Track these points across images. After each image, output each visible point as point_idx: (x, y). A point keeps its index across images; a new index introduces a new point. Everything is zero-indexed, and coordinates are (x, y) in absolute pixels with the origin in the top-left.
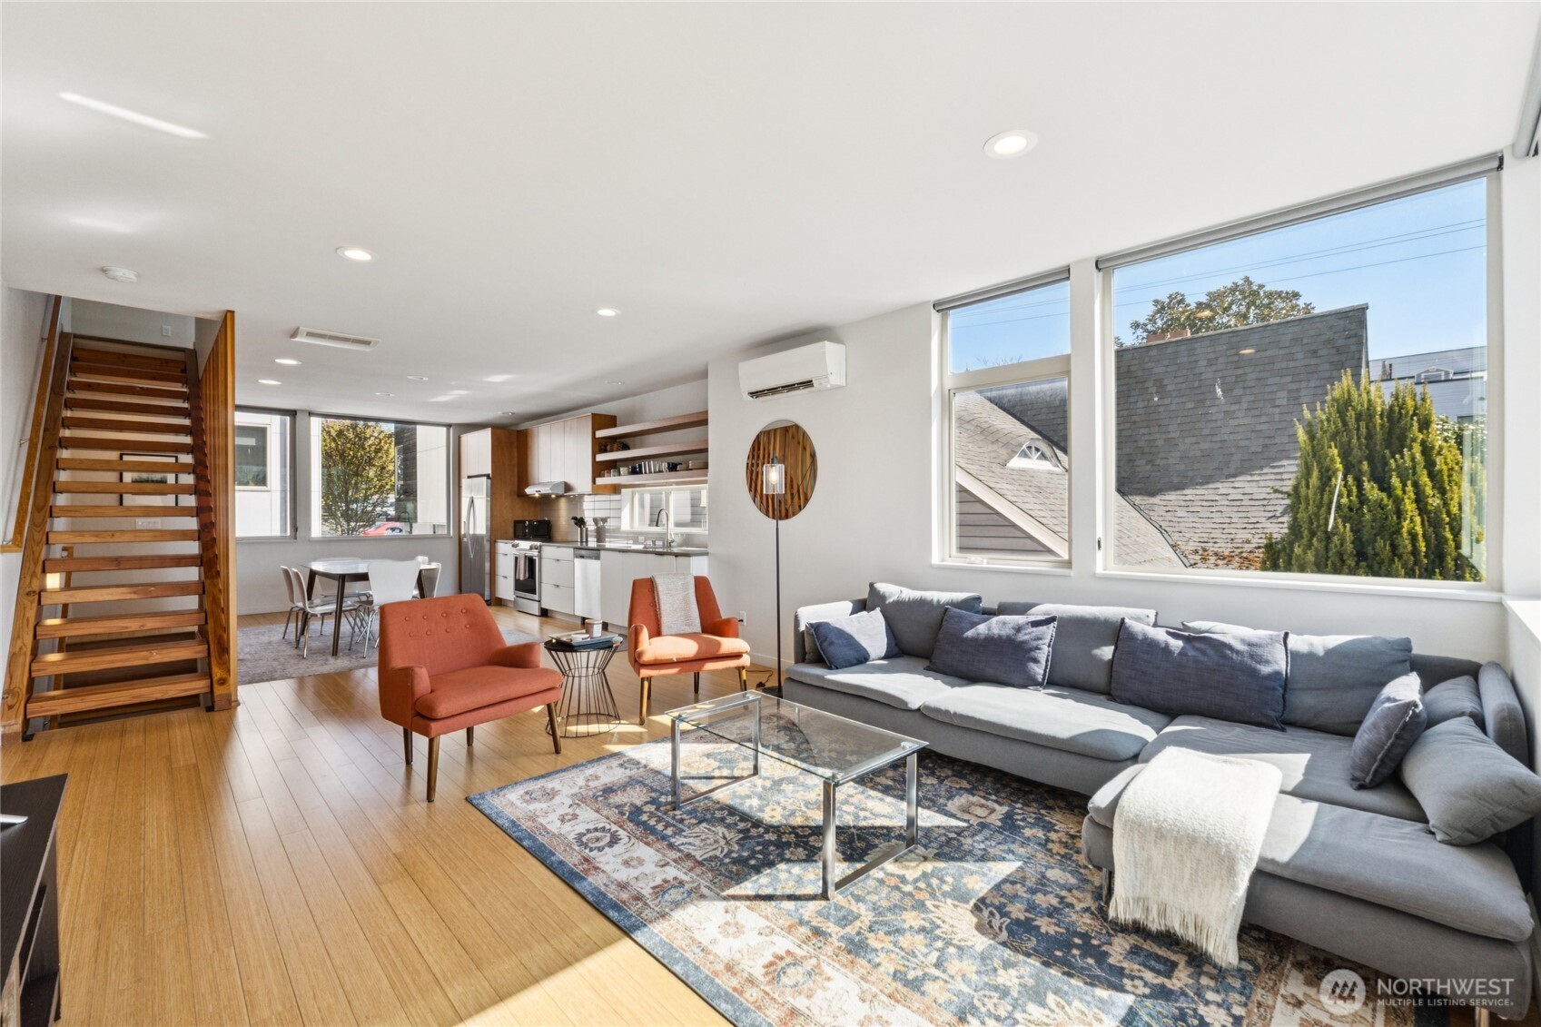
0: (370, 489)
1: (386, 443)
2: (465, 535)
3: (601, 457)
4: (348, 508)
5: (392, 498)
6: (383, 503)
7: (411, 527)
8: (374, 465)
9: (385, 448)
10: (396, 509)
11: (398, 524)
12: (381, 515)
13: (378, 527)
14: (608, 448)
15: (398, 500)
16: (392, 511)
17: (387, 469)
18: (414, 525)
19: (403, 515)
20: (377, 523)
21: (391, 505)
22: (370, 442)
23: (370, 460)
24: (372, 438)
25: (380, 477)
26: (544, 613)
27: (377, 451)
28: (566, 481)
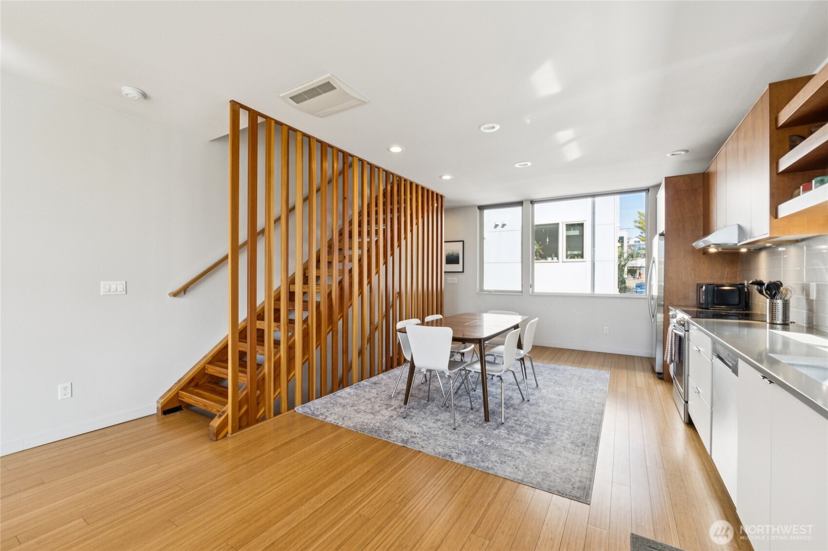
28: (740, 224)
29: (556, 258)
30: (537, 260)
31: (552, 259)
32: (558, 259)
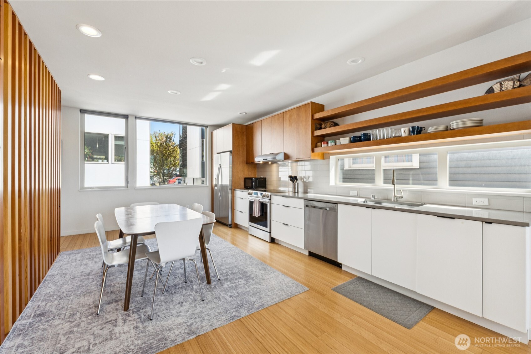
0: (171, 165)
1: (176, 148)
2: (216, 186)
3: (318, 133)
4: (163, 172)
5: (178, 169)
6: (175, 170)
7: (185, 179)
8: (172, 156)
9: (176, 150)
10: (180, 172)
11: (180, 178)
12: (174, 174)
13: (173, 179)
14: (323, 126)
15: (180, 169)
16: (178, 173)
17: (177, 157)
18: (186, 178)
19: (182, 174)
20: (173, 177)
21: (178, 171)
22: (171, 148)
23: (171, 154)
24: (172, 146)
25: (174, 160)
26: (273, 240)
27: (173, 151)
28: (285, 152)
29: (106, 161)
30: (87, 161)
31: (103, 161)
32: (107, 161)
